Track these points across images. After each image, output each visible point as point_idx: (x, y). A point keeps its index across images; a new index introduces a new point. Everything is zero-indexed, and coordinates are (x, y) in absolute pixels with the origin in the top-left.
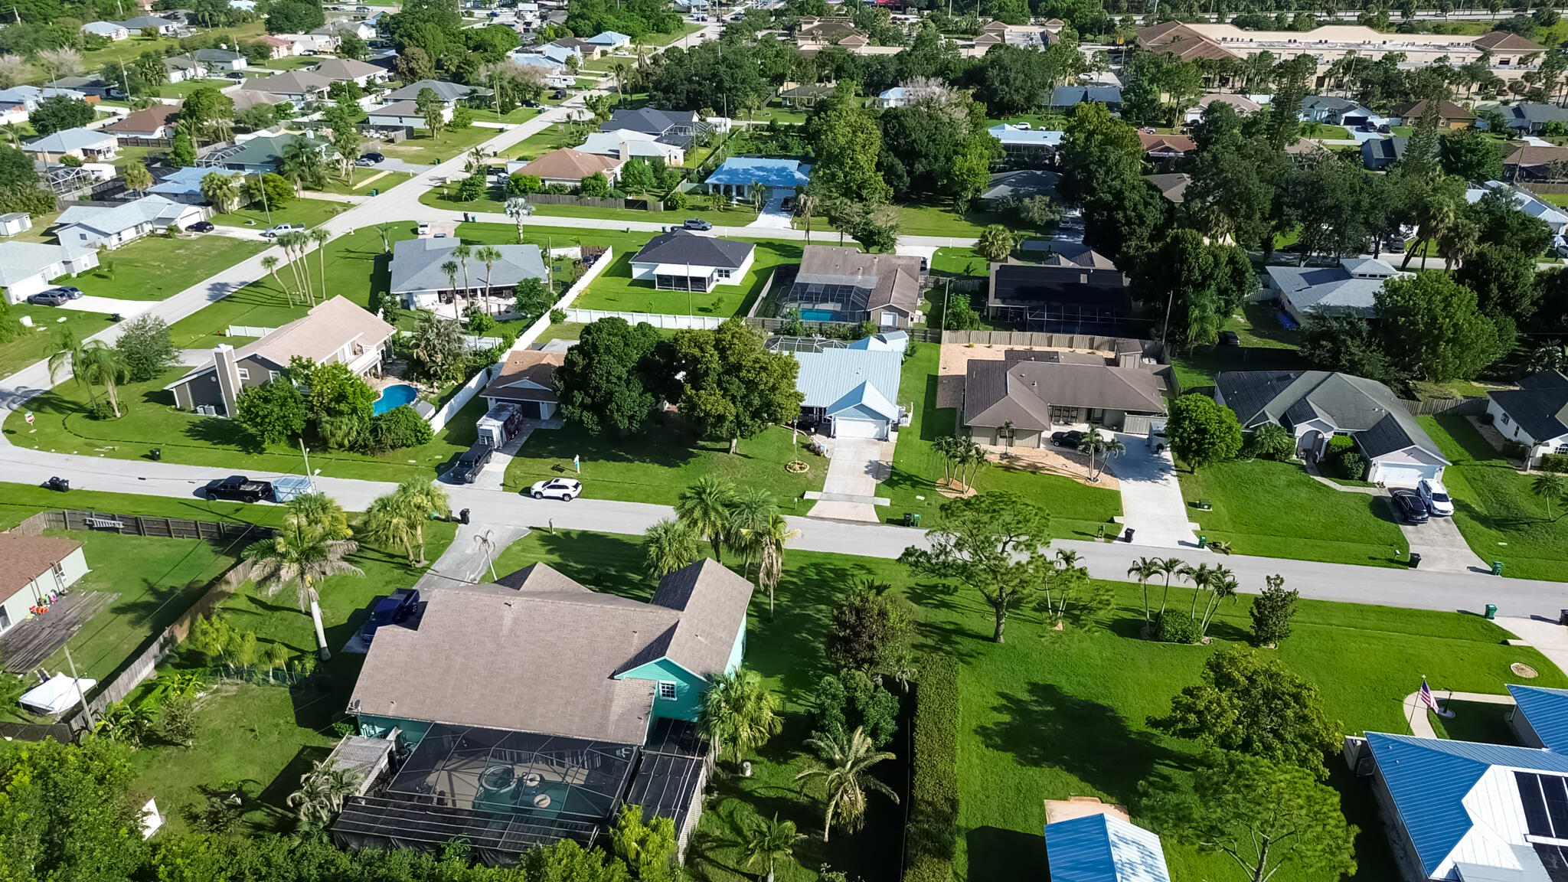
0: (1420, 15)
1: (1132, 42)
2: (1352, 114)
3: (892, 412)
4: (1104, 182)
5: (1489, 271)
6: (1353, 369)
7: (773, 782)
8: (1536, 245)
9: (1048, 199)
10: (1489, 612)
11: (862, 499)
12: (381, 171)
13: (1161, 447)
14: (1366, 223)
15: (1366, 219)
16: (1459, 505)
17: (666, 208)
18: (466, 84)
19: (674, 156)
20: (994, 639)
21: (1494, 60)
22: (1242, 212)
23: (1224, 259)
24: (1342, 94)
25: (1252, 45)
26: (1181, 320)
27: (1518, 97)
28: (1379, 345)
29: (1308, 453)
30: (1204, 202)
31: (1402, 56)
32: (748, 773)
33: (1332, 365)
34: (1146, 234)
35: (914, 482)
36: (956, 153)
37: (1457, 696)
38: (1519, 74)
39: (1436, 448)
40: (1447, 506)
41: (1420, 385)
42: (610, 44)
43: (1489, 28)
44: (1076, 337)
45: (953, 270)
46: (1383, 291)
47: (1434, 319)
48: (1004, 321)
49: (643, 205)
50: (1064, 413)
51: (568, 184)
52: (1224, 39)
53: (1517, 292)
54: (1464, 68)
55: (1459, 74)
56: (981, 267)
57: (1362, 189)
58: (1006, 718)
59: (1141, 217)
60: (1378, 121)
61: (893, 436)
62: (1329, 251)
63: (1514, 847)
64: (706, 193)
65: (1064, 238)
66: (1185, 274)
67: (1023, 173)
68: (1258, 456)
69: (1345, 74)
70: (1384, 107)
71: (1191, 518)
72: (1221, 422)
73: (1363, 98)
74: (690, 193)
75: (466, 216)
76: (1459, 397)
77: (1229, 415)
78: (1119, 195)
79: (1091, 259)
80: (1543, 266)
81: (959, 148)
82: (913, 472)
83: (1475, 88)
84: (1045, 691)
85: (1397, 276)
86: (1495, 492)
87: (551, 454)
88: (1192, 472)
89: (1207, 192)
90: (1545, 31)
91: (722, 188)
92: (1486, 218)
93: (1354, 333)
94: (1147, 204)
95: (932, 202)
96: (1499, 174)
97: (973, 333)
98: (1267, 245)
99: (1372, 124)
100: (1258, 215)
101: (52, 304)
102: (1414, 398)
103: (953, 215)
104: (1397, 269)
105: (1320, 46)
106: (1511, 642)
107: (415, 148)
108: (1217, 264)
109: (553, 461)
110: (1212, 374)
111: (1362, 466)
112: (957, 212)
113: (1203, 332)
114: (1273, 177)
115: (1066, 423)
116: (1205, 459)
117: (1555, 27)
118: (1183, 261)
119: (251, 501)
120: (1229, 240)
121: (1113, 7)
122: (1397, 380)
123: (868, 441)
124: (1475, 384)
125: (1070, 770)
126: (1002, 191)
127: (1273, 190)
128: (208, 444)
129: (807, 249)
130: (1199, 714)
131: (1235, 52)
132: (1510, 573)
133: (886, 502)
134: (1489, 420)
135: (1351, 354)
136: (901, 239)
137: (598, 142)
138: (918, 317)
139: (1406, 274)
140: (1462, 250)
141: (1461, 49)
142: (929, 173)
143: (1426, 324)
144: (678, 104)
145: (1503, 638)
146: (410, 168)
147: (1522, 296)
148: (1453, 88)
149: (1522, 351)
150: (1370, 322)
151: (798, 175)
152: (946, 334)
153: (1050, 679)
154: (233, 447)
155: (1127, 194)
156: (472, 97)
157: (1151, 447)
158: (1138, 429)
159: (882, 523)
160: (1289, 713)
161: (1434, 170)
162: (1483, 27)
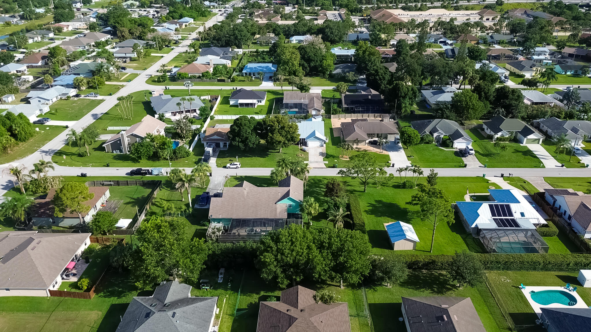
0: (461, 3)
1: (369, 16)
2: (441, 40)
3: (324, 138)
4: (371, 67)
5: (481, 89)
6: (448, 118)
7: (318, 226)
8: (495, 80)
9: (354, 73)
10: (484, 175)
11: (320, 162)
12: (127, 73)
13: (398, 143)
14: (448, 76)
15: (448, 75)
16: (476, 151)
17: (231, 81)
18: (143, 40)
19: (228, 63)
20: (364, 191)
21: (485, 19)
22: (413, 75)
23: (410, 89)
24: (438, 33)
25: (408, 16)
26: (399, 108)
27: (492, 31)
28: (454, 111)
29: (437, 142)
30: (402, 72)
31: (456, 19)
32: (311, 224)
33: (442, 117)
34: (386, 83)
35: (334, 157)
36: (323, 59)
37: (476, 194)
38: (492, 24)
39: (469, 137)
40: (473, 152)
41: (465, 122)
42: (187, 22)
43: (483, 7)
44: (370, 114)
45: (328, 97)
46: (453, 96)
47: (467, 103)
48: (348, 111)
49: (223, 81)
50: (370, 135)
51: (197, 75)
52: (399, 14)
53: (489, 94)
54: (475, 23)
55: (473, 25)
56: (337, 95)
57: (446, 66)
58: (371, 208)
59: (384, 78)
60: (450, 42)
61: (325, 145)
62: (438, 85)
63: (489, 220)
64: (243, 76)
65: (360, 85)
66: (400, 94)
67: (345, 65)
68: (425, 143)
69: (438, 26)
70: (451, 37)
71: (409, 160)
72: (414, 134)
73: (444, 34)
74: (237, 75)
75: (166, 87)
76: (475, 124)
77: (416, 132)
78: (377, 71)
79: (371, 91)
80: (497, 86)
81: (323, 58)
82: (332, 154)
83: (479, 29)
84: (379, 202)
85: (457, 91)
86: (485, 148)
87: (228, 157)
88: (407, 149)
89: (402, 69)
90: (500, 7)
91: (248, 74)
92: (481, 73)
93: (447, 108)
94: (385, 74)
95: (317, 75)
96: (486, 59)
97: (340, 115)
98: (420, 84)
99: (448, 43)
100: (418, 75)
101: (42, 124)
102: (464, 125)
103: (324, 79)
104: (457, 89)
105: (430, 16)
106: (489, 182)
107: (134, 64)
108: (408, 91)
109: (229, 159)
110: (409, 122)
111: (451, 143)
112: (325, 78)
113: (406, 110)
114: (421, 64)
115: (371, 138)
116: (411, 144)
117: (503, 6)
118: (399, 90)
119: (145, 175)
120: (410, 84)
121: (360, 2)
122: (459, 120)
123: (318, 147)
124: (480, 121)
125: (388, 217)
126: (338, 71)
127: (421, 68)
128: (121, 161)
129: (285, 93)
130: (418, 198)
131: (403, 19)
132: (489, 167)
133: (327, 162)
134: (483, 130)
135: (447, 114)
136: (312, 88)
137: (201, 60)
138: (323, 111)
139: (459, 91)
140: (475, 83)
141: (474, 15)
142: (315, 66)
143: (465, 104)
144: (222, 45)
145: (487, 181)
146: (138, 72)
147: (491, 95)
148: (472, 29)
149: (492, 110)
150: (451, 105)
151: (273, 68)
152: (332, 116)
153: (380, 199)
154: (129, 161)
155: (379, 71)
156: (147, 44)
157: (396, 142)
158: (391, 138)
159: (327, 168)
160: (438, 196)
161: (466, 59)
162: (481, 7)
